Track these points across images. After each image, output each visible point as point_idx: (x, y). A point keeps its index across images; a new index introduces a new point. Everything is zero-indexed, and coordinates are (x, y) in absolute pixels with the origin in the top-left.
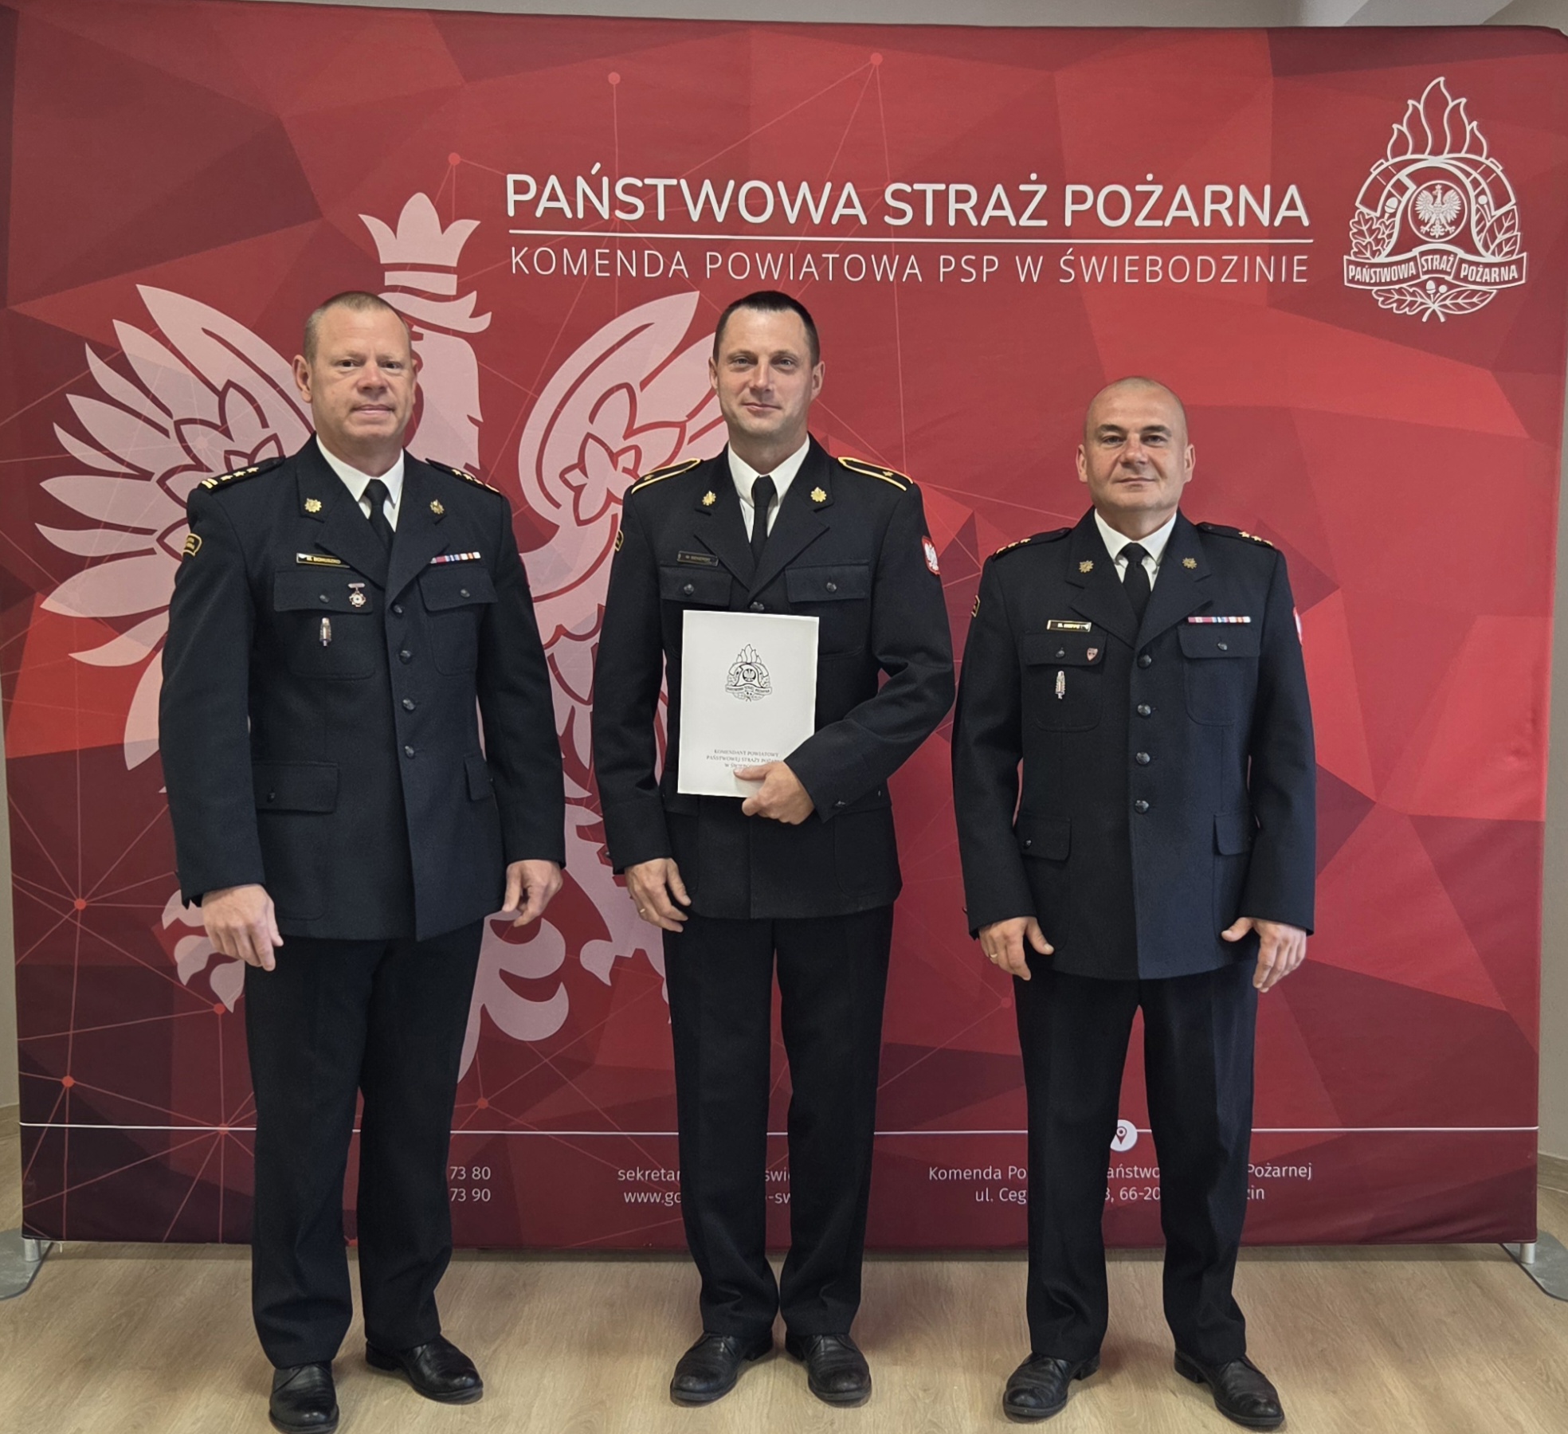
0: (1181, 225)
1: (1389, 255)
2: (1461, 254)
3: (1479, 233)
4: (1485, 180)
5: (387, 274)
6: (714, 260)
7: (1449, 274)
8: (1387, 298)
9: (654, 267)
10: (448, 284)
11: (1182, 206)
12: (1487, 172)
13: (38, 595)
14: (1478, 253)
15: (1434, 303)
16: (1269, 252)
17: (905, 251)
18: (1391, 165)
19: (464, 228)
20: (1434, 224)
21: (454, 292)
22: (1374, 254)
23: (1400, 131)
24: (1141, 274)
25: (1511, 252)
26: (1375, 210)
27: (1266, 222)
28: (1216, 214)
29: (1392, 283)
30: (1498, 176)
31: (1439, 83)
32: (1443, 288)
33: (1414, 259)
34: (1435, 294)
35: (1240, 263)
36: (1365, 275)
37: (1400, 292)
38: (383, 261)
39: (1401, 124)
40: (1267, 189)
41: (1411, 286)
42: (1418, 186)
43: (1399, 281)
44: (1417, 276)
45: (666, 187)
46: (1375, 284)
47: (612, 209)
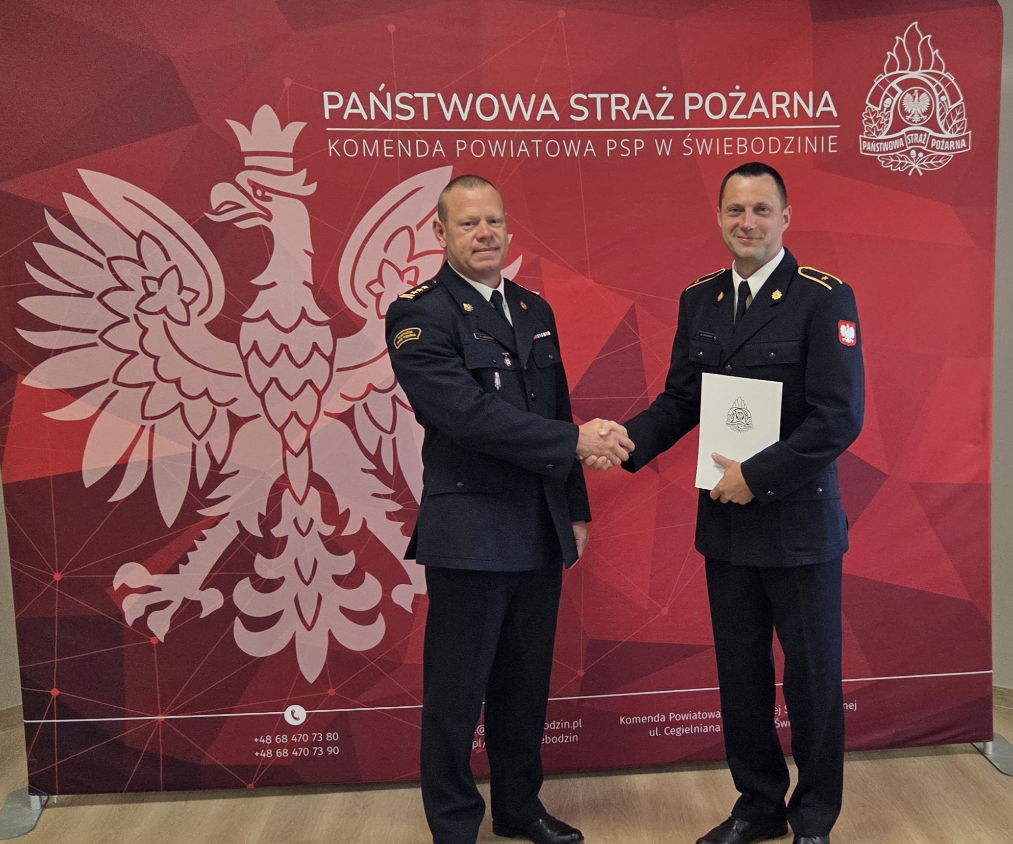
0: (759, 118)
1: (887, 134)
2: (931, 133)
3: (942, 119)
4: (944, 85)
5: (246, 158)
6: (461, 145)
7: (924, 145)
8: (886, 162)
9: (422, 151)
10: (287, 164)
11: (758, 105)
12: (945, 81)
13: (19, 375)
14: (941, 132)
15: (915, 164)
16: (812, 133)
17: (584, 137)
18: (887, 78)
19: (296, 128)
20: (914, 114)
21: (291, 170)
22: (878, 133)
23: (891, 56)
24: (733, 149)
25: (962, 131)
26: (878, 106)
27: (811, 115)
28: (779, 110)
29: (889, 152)
30: (952, 83)
31: (914, 25)
32: (921, 155)
33: (902, 136)
34: (916, 158)
35: (796, 141)
36: (872, 147)
37: (894, 157)
38: (243, 150)
39: (892, 52)
40: (811, 94)
41: (901, 154)
42: (904, 90)
43: (894, 151)
44: (905, 147)
45: (429, 99)
46: (879, 153)
47: (393, 113)
